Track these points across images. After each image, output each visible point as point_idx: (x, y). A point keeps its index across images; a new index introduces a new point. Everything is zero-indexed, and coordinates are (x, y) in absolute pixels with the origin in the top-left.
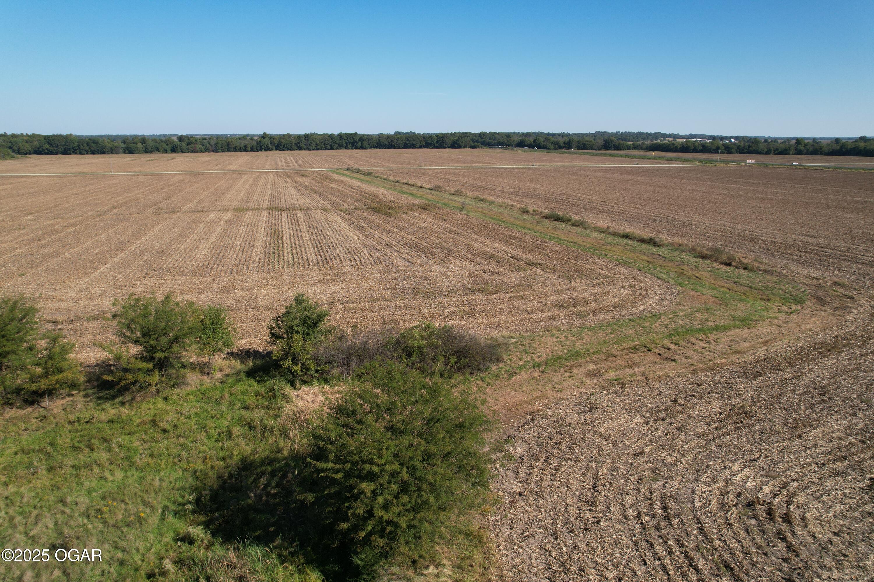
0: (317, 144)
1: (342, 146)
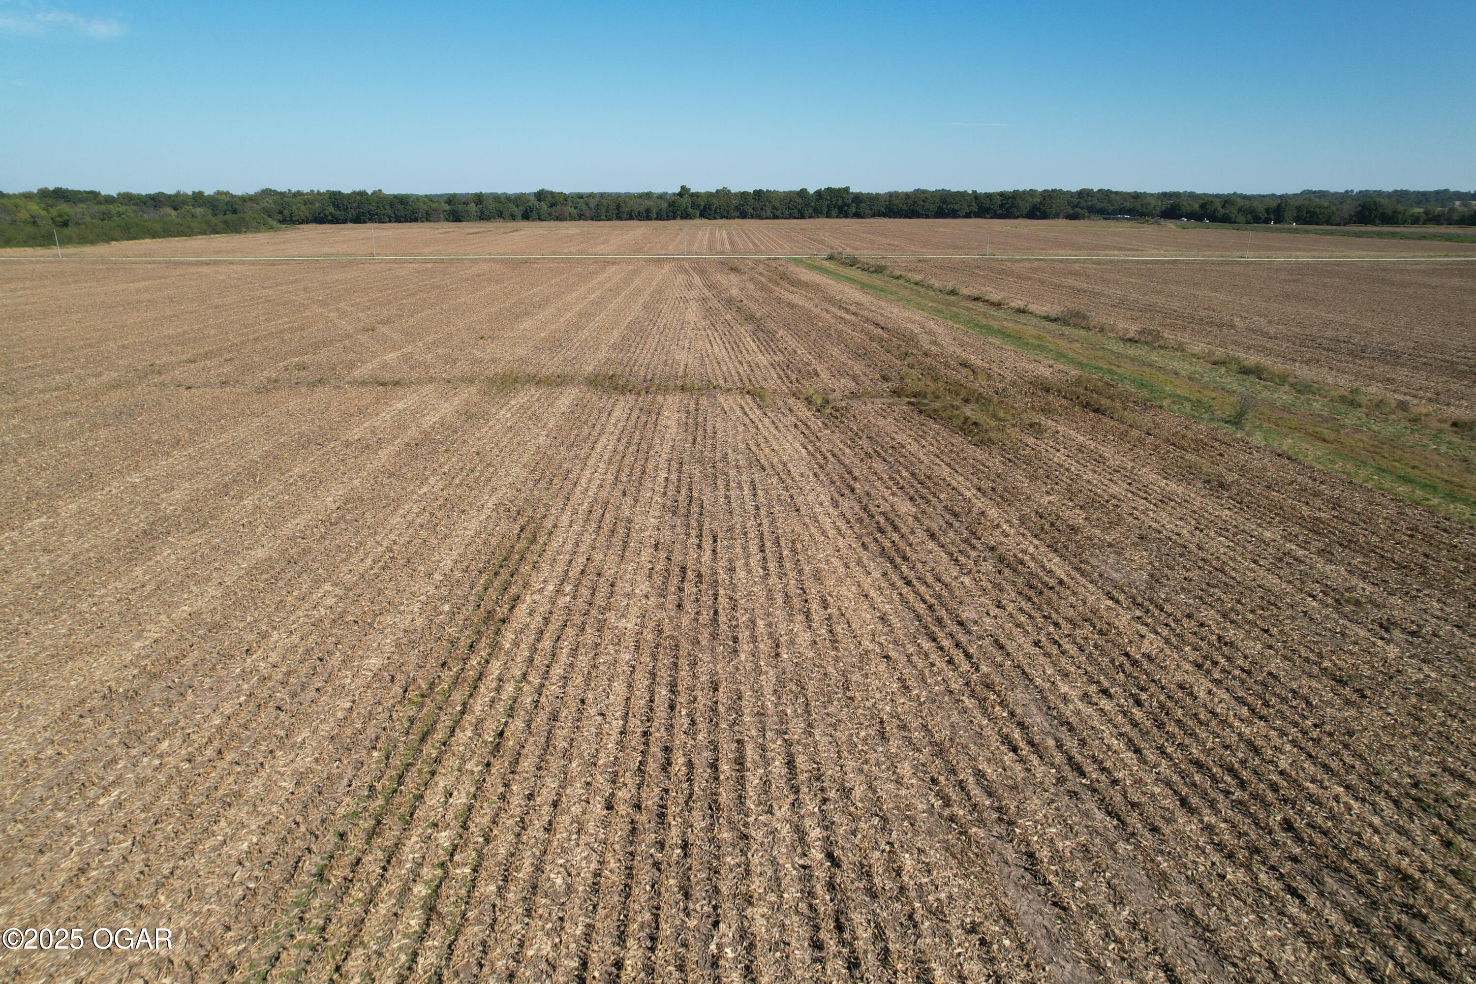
0: (775, 208)
1: (821, 213)
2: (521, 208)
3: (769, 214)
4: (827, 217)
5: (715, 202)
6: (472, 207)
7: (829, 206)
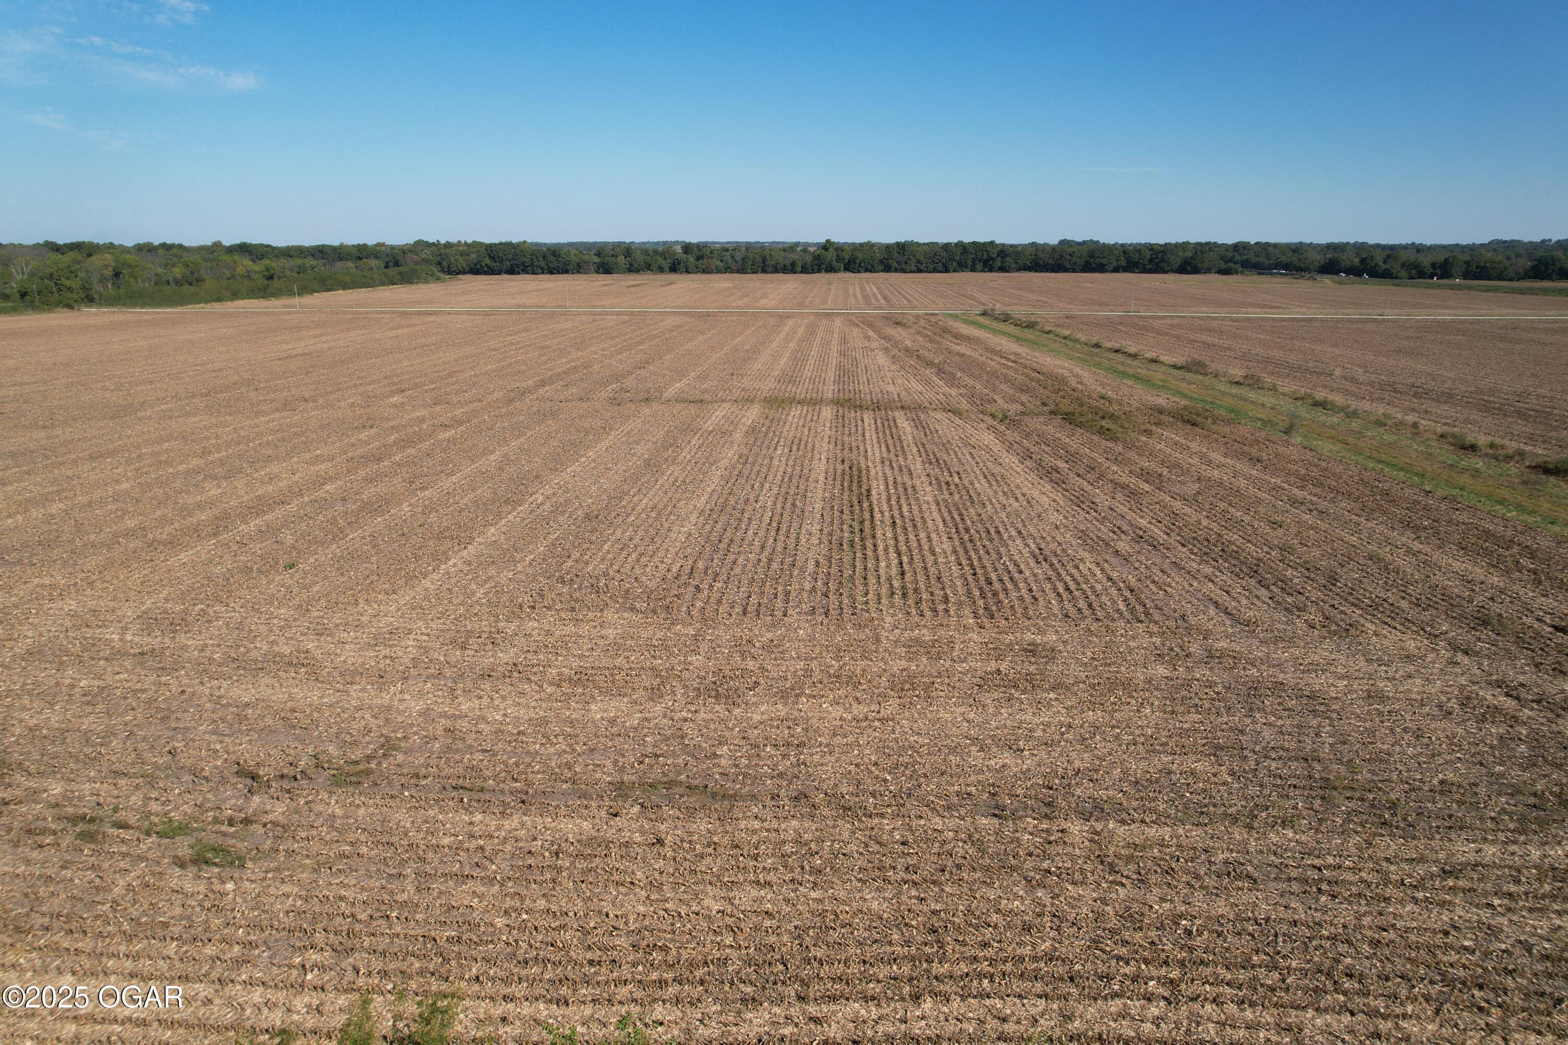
0: (919, 262)
1: (966, 267)
2: (669, 261)
3: (913, 268)
4: (972, 271)
5: (860, 256)
6: (621, 259)
7: (973, 260)
